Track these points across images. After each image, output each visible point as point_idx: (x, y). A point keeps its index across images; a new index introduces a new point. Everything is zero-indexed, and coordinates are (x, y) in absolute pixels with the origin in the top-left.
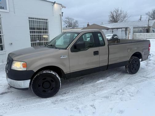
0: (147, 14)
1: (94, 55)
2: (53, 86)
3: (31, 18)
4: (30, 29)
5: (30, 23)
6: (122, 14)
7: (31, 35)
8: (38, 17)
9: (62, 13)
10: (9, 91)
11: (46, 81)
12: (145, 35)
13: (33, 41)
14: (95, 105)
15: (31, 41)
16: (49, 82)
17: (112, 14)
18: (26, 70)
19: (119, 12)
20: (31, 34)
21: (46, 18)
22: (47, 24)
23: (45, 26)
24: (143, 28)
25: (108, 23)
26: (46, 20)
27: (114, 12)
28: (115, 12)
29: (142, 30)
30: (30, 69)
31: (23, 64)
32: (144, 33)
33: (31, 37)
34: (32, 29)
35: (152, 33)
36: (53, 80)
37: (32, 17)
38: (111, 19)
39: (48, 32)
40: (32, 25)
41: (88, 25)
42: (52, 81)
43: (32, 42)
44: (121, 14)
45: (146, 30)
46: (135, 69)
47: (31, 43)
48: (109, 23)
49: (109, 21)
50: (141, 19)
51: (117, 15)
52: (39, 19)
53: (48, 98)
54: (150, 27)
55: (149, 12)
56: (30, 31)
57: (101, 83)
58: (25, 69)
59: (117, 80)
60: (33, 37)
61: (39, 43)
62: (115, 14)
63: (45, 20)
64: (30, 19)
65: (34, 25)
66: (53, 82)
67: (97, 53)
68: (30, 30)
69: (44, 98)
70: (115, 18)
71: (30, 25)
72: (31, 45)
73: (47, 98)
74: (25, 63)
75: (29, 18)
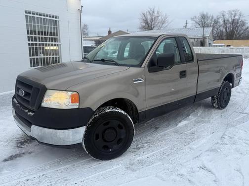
0: (192, 19)
1: (180, 78)
2: (122, 137)
3: (30, 13)
4: (28, 33)
5: (27, 22)
6: (160, 18)
7: (29, 44)
8: (42, 12)
9: (82, 7)
10: (23, 151)
11: (109, 128)
12: (199, 50)
13: (33, 55)
14: (207, 166)
15: (30, 56)
16: (114, 129)
17: (145, 16)
18: (78, 107)
19: (156, 14)
20: (31, 42)
21: (55, 14)
22: (56, 25)
23: (54, 28)
24: (196, 40)
25: (139, 30)
26: (56, 18)
27: (148, 14)
28: (149, 12)
29: (195, 43)
30: (85, 105)
31: (72, 96)
32: (198, 47)
33: (30, 48)
34: (31, 34)
35: (209, 48)
36: (121, 124)
37: (32, 10)
38: (144, 24)
39: (58, 39)
40: (31, 26)
41: (110, 32)
42: (120, 127)
43: (32, 57)
44: (158, 17)
45: (200, 43)
46: (225, 101)
47: (31, 59)
48: (141, 30)
49: (140, 28)
50: (186, 26)
51: (152, 19)
52: (44, 15)
53: (113, 160)
54: (205, 38)
55: (196, 17)
56: (28, 37)
57: (186, 126)
58: (76, 106)
59: (207, 119)
60: (33, 48)
61: (44, 58)
62: (149, 17)
63: (53, 17)
64: (28, 15)
65: (34, 26)
66: (122, 128)
67: (184, 73)
68: (27, 35)
69: (105, 160)
70: (149, 22)
71: (27, 25)
72: (31, 63)
73: (111, 159)
74: (75, 93)
75: (26, 12)
